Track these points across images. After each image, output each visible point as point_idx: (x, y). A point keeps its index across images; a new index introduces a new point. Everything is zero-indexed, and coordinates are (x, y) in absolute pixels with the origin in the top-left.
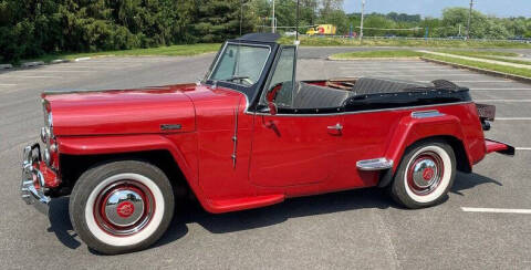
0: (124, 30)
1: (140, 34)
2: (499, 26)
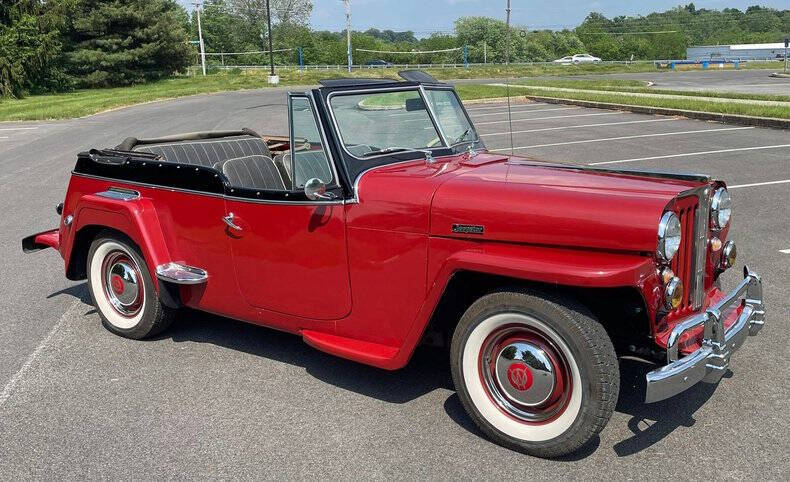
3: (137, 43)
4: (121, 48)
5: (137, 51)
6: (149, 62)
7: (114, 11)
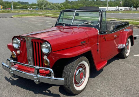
2: (54, 6)
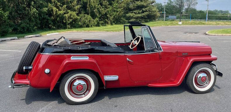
0: (89, 17)
1: (97, 19)
3: (143, 12)
4: (139, 13)
5: (143, 14)
6: (146, 17)
7: (139, 3)
